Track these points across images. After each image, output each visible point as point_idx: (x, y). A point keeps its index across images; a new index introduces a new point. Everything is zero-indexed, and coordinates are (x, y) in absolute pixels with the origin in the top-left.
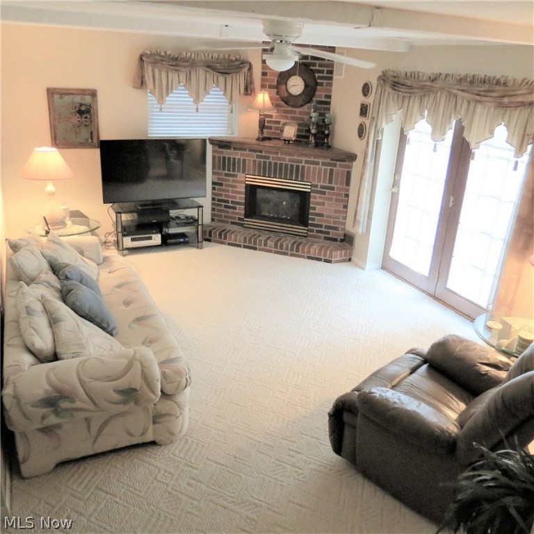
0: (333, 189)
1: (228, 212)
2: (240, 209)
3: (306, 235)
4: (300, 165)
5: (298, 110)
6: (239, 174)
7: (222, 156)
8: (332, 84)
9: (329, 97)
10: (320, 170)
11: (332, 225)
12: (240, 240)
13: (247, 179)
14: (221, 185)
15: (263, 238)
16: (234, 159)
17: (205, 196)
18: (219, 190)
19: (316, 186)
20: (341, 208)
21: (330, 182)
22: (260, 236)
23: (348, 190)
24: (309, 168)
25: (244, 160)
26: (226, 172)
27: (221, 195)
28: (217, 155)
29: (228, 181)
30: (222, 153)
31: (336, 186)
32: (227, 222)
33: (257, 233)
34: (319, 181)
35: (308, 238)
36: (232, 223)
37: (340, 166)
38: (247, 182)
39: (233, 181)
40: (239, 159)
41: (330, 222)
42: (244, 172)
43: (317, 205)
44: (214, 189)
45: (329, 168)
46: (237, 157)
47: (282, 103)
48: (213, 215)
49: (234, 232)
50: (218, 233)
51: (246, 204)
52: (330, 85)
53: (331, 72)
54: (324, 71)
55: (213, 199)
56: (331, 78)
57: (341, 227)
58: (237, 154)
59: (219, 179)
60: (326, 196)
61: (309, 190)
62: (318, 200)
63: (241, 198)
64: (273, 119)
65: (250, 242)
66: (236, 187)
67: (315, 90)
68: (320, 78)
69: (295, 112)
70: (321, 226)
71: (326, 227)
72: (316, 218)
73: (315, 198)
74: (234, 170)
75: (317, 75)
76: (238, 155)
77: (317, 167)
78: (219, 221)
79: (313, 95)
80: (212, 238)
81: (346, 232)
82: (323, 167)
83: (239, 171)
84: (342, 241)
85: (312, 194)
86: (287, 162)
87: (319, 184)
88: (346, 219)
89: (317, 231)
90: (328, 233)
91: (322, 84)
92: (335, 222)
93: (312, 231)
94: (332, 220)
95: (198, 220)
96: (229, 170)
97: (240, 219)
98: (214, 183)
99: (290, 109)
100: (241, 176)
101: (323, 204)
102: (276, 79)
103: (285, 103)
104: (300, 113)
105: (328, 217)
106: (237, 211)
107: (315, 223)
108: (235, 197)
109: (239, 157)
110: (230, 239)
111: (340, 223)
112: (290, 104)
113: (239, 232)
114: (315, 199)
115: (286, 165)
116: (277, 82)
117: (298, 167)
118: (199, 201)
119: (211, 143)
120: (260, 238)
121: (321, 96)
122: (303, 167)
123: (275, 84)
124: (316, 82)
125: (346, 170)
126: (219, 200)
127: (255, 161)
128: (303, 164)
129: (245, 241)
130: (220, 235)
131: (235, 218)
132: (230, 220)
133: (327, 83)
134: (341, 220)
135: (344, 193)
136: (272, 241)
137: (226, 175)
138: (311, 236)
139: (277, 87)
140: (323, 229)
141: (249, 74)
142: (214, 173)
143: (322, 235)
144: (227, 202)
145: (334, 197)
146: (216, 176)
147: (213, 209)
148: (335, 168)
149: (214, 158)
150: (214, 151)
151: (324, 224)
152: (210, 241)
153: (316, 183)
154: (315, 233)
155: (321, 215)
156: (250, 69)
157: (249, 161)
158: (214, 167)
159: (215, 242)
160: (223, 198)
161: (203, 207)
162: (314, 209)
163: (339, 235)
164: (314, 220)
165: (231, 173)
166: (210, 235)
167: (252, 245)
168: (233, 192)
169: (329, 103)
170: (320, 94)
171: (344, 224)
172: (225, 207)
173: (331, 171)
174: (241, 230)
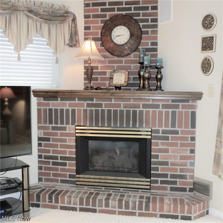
0: (176, 132)
1: (57, 169)
2: (70, 165)
3: (149, 187)
4: (138, 110)
5: (124, 59)
6: (67, 126)
7: (48, 108)
8: (157, 31)
9: (156, 44)
10: (161, 113)
11: (179, 173)
12: (75, 202)
13: (77, 131)
14: (48, 140)
15: (102, 197)
16: (62, 110)
17: (31, 154)
18: (46, 145)
19: (157, 131)
20: (188, 154)
21: (173, 125)
22: (98, 194)
23: (194, 133)
24: (148, 113)
25: (73, 111)
26: (54, 125)
27: (49, 151)
28: (42, 108)
29: (56, 134)
30: (48, 105)
31: (179, 129)
32: (57, 181)
33: (92, 190)
34: (160, 126)
35: (152, 191)
36: (63, 181)
37: (184, 107)
38: (77, 135)
39: (62, 135)
40: (67, 111)
41: (176, 170)
42: (73, 124)
43: (160, 152)
44: (40, 145)
45: (170, 110)
46: (65, 108)
47: (107, 53)
48: (40, 174)
49: (67, 192)
50: (47, 196)
51: (77, 159)
52: (156, 32)
53: (156, 20)
54: (148, 19)
55: (40, 156)
56: (156, 26)
57: (188, 174)
58: (64, 105)
59: (45, 134)
60: (170, 141)
61: (150, 137)
62: (160, 147)
63: (71, 152)
64: (99, 71)
65: (88, 204)
66: (65, 141)
67: (141, 38)
68: (144, 26)
69: (121, 62)
70: (166, 176)
71: (172, 176)
72: (160, 167)
73: (157, 144)
74: (62, 123)
75: (141, 24)
76: (66, 105)
77: (157, 110)
78: (47, 180)
79: (139, 43)
80: (41, 203)
81: (195, 180)
82: (164, 110)
83: (67, 123)
84: (191, 190)
85: (152, 141)
86: (122, 109)
87: (161, 129)
88: (194, 166)
89: (162, 182)
90: (175, 183)
91: (147, 33)
92: (182, 170)
93: (156, 182)
94: (178, 167)
95: (22, 183)
96: (56, 123)
97: (71, 176)
98: (40, 139)
99: (116, 58)
100: (70, 129)
101: (167, 151)
102: (99, 31)
103: (111, 53)
104: (126, 62)
105: (172, 164)
106: (67, 167)
107: (159, 172)
108: (65, 152)
109: (67, 108)
110: (63, 202)
111: (188, 170)
112: (116, 53)
113: (73, 192)
114: (157, 146)
115: (122, 112)
116: (101, 33)
117: (135, 112)
118: (24, 159)
119: (35, 96)
120: (99, 197)
121: (147, 44)
122: (141, 112)
123: (100, 36)
124: (141, 31)
125: (190, 110)
126: (46, 157)
127: (85, 111)
128: (141, 109)
129: (81, 203)
130: (50, 198)
131: (65, 176)
132: (59, 178)
133: (151, 31)
134: (189, 167)
135: (189, 136)
136: (114, 199)
137: (54, 128)
138: (156, 188)
139: (101, 39)
140: (169, 179)
141: (73, 25)
142: (39, 128)
143: (169, 186)
144: (56, 158)
145: (179, 142)
146: (42, 131)
147: (40, 168)
148: (177, 110)
149: (39, 111)
150: (39, 104)
151: (169, 173)
152: (38, 206)
153: (157, 128)
154: (159, 185)
155: (166, 163)
156: (74, 20)
157: (79, 111)
158: (39, 121)
159: (45, 206)
160: (51, 154)
161: (28, 166)
162: (157, 157)
163: (188, 184)
164: (157, 169)
165: (59, 125)
166: (38, 199)
167: (90, 207)
168: (62, 146)
169: (156, 50)
170: (146, 42)
171: (193, 171)
172: (54, 164)
173: (174, 113)
174: (74, 189)
